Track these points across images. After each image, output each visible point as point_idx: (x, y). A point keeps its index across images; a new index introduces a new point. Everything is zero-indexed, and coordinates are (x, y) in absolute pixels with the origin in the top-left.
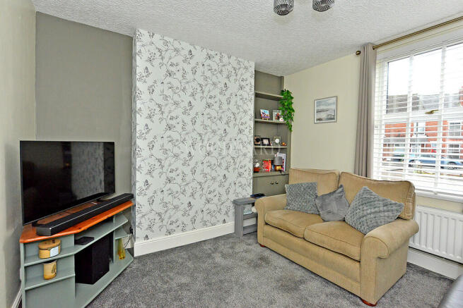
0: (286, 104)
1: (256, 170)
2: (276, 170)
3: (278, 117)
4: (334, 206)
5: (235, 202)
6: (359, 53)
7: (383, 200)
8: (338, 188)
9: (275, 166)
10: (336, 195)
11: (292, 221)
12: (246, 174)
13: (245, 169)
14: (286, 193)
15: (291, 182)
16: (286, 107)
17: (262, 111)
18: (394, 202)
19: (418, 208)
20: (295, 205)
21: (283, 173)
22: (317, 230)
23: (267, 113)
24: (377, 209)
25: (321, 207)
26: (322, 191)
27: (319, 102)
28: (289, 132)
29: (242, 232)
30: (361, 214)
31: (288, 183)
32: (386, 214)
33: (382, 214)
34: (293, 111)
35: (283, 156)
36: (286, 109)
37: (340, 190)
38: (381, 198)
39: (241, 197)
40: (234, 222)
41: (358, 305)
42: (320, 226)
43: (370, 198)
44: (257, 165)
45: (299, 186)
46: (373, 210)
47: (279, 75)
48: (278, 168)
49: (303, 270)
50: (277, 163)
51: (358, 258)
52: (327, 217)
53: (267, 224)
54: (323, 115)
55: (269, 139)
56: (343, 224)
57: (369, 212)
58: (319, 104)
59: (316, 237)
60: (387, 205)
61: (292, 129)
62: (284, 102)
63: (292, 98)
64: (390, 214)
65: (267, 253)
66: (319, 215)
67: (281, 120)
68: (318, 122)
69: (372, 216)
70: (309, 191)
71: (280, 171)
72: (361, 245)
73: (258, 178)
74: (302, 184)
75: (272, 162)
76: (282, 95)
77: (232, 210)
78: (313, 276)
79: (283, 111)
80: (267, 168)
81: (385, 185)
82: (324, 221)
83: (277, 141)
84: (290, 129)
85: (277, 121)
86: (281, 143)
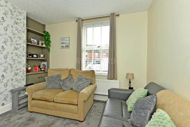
0: (46, 38)
1: (28, 71)
2: (41, 71)
3: (42, 44)
4: (68, 84)
5: (12, 91)
6: (77, 21)
7: (86, 78)
8: (70, 75)
9: (41, 69)
10: (69, 79)
11: (47, 94)
12: (21, 74)
13: (20, 70)
14: (46, 81)
15: (49, 75)
16: (47, 39)
17: (32, 39)
18: (89, 78)
19: (96, 79)
20: (50, 86)
21: (45, 72)
22: (60, 96)
23: (36, 41)
24: (83, 82)
25: (63, 85)
26: (63, 78)
27: (62, 39)
28: (48, 52)
29: (18, 108)
30: (78, 85)
31: (47, 76)
32: (87, 83)
33: (85, 84)
34: (50, 42)
35: (45, 63)
36: (47, 41)
37: (71, 76)
38: (85, 77)
39: (17, 87)
40: (11, 103)
41: (77, 124)
42: (62, 94)
43: (81, 78)
44: (30, 68)
45: (52, 77)
46: (82, 83)
47: (43, 24)
48: (42, 69)
49: (54, 117)
50: (42, 67)
51: (76, 104)
52: (65, 89)
53: (33, 99)
54: (64, 45)
55: (37, 55)
56: (71, 90)
57: (81, 83)
58: (62, 40)
59: (59, 100)
60: (87, 80)
61: (50, 51)
62: (45, 37)
63: (50, 36)
64: (88, 83)
65: (34, 115)
66: (62, 89)
67: (44, 46)
68: (62, 48)
69: (82, 85)
70: (57, 78)
71: (44, 71)
72: (78, 98)
73: (29, 76)
74: (54, 76)
75: (39, 67)
76: (45, 33)
77: (10, 96)
78: (59, 118)
79: (45, 41)
80: (37, 70)
81: (86, 72)
82: (64, 91)
83: (42, 56)
84: (49, 51)
85: (42, 46)
86: (44, 57)
